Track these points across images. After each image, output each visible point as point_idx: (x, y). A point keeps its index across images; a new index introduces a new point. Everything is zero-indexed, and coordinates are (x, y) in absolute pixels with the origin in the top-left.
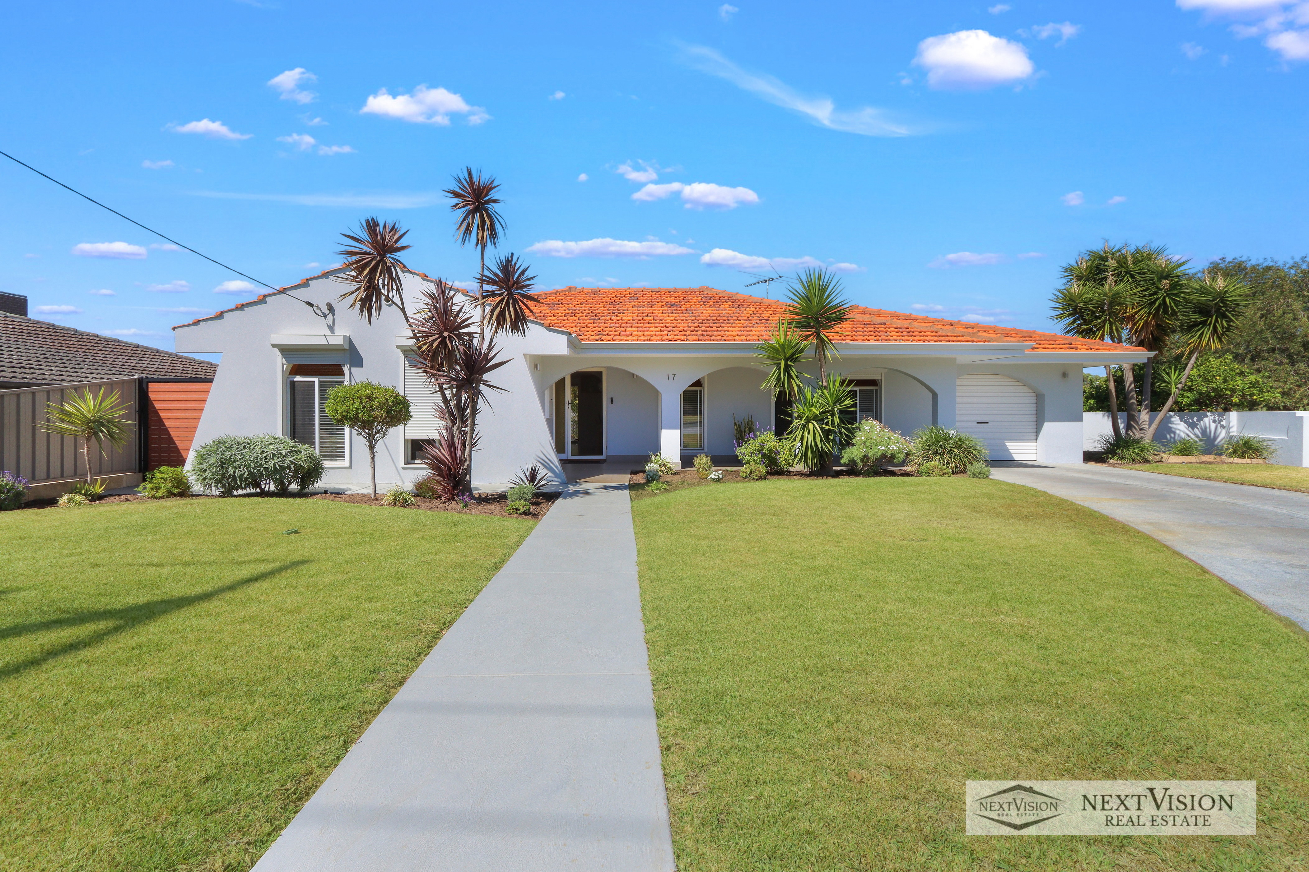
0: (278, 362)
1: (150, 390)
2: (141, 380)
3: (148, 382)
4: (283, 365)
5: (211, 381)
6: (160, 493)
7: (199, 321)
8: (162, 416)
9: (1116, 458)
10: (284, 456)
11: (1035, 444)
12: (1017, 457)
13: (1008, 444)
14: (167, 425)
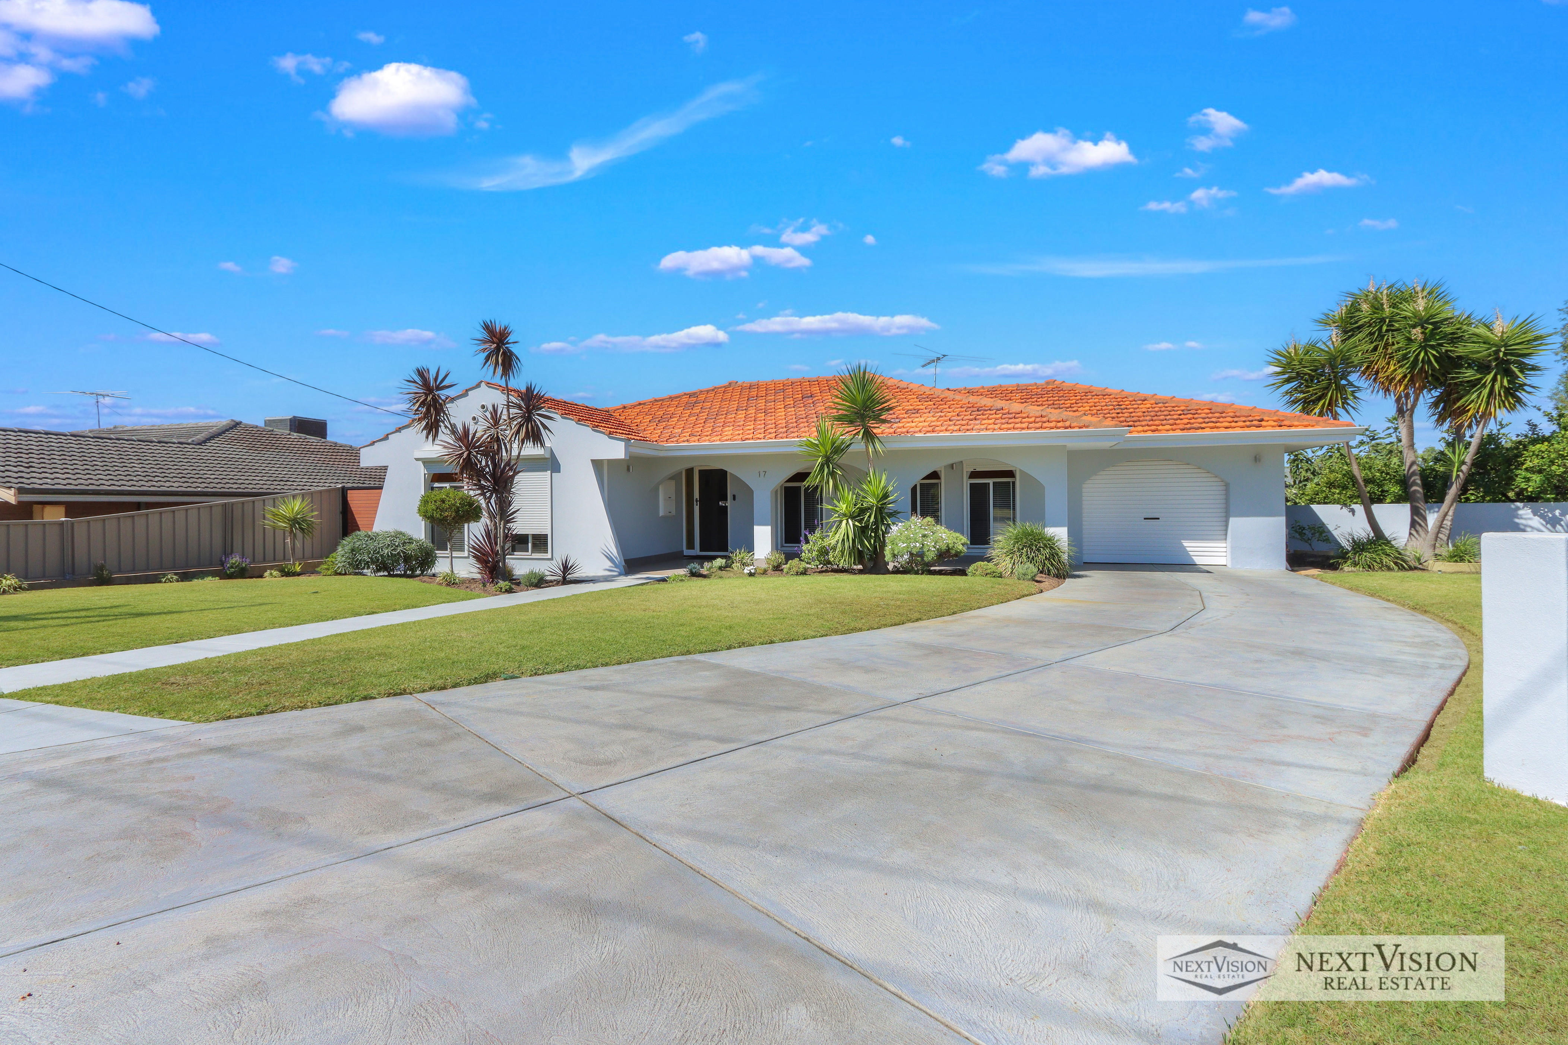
0: (422, 470)
1: (348, 495)
2: (343, 488)
3: (347, 490)
4: (425, 474)
5: (381, 488)
6: (329, 572)
7: (374, 442)
8: (356, 516)
9: (1349, 563)
10: (397, 546)
11: (1224, 545)
12: (1198, 560)
13: (1186, 544)
14: (359, 523)
